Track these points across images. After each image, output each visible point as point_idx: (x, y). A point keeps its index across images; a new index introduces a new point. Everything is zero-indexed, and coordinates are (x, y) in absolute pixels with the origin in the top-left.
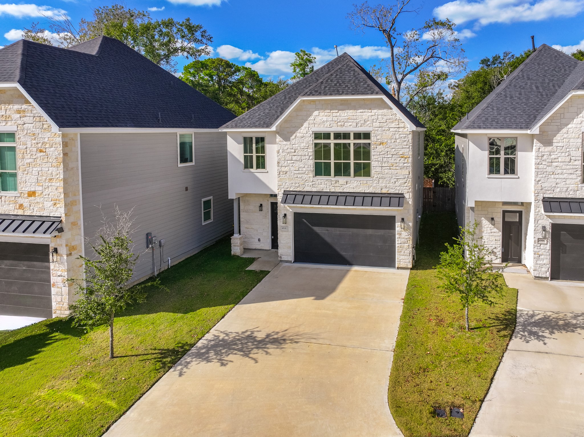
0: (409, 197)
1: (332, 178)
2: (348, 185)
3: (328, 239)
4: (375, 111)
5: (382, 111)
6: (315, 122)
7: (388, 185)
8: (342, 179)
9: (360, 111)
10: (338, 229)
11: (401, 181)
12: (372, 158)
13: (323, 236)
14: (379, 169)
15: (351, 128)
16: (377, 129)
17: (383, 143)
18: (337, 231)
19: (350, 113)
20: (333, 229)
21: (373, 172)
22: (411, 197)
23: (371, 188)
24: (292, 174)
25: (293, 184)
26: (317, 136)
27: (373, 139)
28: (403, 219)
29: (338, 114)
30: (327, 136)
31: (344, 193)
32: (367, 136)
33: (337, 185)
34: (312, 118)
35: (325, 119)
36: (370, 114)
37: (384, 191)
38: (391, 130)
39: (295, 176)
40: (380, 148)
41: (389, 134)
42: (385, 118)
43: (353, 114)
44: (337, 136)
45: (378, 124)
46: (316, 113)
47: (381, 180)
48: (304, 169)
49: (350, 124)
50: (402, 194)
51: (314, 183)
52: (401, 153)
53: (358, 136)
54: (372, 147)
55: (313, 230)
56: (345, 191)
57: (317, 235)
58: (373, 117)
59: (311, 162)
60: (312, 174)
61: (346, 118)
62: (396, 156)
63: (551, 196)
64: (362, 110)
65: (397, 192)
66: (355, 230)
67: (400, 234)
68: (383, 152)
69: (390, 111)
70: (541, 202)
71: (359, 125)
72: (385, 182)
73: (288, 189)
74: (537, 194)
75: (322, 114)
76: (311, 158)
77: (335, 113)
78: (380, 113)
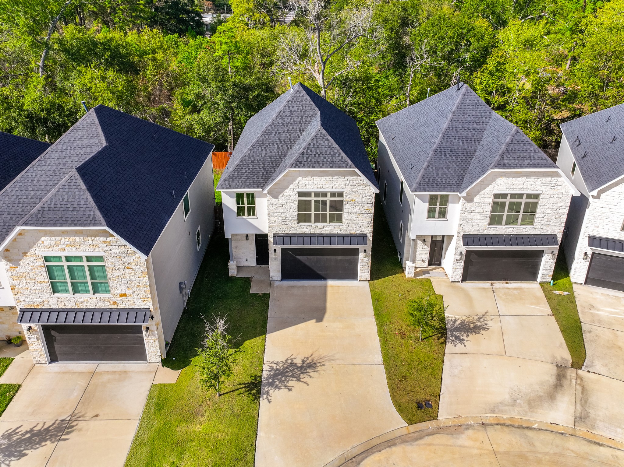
0: (370, 236)
1: (312, 224)
2: (325, 229)
3: (308, 264)
4: (348, 177)
5: (353, 177)
6: (299, 184)
7: (355, 229)
8: (320, 225)
9: (335, 177)
10: (316, 257)
11: (365, 226)
12: (344, 210)
13: (304, 262)
14: (349, 218)
15: (328, 189)
16: (348, 190)
17: (352, 200)
18: (314, 258)
19: (328, 178)
20: (312, 257)
21: (344, 219)
22: (372, 236)
23: (343, 231)
24: (281, 222)
25: (281, 229)
26: (301, 195)
27: (345, 197)
28: (365, 250)
29: (318, 179)
30: (309, 195)
31: (321, 234)
32: (341, 195)
33: (316, 229)
34: (297, 182)
35: (307, 183)
36: (344, 179)
37: (352, 232)
38: (359, 191)
39: (283, 223)
40: (350, 203)
41: (358, 194)
42: (355, 182)
43: (330, 179)
44: (317, 195)
45: (349, 187)
46: (300, 178)
47: (350, 226)
48: (290, 218)
49: (327, 186)
50: (366, 234)
51: (298, 228)
52: (366, 207)
53: (333, 195)
54: (344, 203)
55: (296, 258)
56: (322, 233)
57: (300, 261)
58: (346, 182)
59: (296, 214)
60: (296, 222)
61: (325, 182)
62: (362, 209)
63: (468, 234)
64: (337, 177)
65: (362, 233)
66: (328, 257)
67: (363, 260)
68: (353, 206)
69: (359, 177)
70: (461, 237)
71: (335, 187)
72: (353, 226)
73: (277, 233)
74: (459, 233)
75: (305, 179)
76: (295, 210)
77: (315, 178)
78: (352, 179)
